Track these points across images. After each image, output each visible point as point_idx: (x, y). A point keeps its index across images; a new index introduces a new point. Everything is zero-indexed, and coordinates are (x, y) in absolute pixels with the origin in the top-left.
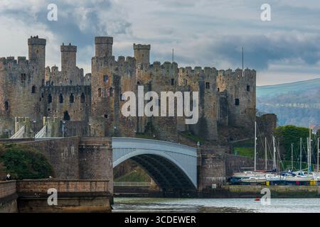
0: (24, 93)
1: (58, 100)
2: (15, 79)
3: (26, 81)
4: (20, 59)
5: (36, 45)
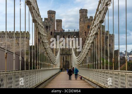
3: (48, 29)
4: (45, 19)
5: (51, 13)
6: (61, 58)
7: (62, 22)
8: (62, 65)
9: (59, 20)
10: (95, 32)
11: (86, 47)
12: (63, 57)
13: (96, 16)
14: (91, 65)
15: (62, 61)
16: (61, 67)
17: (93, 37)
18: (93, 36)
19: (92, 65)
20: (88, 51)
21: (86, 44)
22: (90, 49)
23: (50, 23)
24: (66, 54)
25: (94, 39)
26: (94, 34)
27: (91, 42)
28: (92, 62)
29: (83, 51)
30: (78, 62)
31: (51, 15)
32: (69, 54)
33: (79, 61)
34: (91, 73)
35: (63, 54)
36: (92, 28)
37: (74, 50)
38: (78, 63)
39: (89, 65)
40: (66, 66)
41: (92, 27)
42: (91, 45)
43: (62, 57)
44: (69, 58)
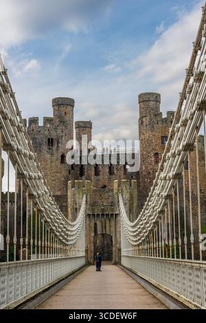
0: (51, 162)
1: (93, 173)
2: (40, 145)
3: (55, 148)
4: (47, 120)
5: (63, 105)
6: (90, 226)
7: (91, 128)
8: (92, 245)
9: (85, 123)
10: (183, 143)
11: (157, 191)
12: (96, 224)
13: (187, 90)
14: (173, 246)
15: (93, 235)
16: (89, 252)
17: (178, 159)
18: (179, 155)
19: (178, 246)
20: (165, 204)
21: (156, 182)
22: (168, 197)
23: (59, 131)
24: (103, 215)
25: (180, 164)
26: (181, 147)
27: (171, 174)
28: (177, 239)
29: (150, 203)
30: (135, 236)
31: (62, 108)
32: (112, 215)
33: (138, 235)
34: (175, 273)
35: (94, 215)
36: (173, 131)
37: (125, 204)
38: (136, 241)
39: (167, 246)
40: (103, 248)
41: (174, 127)
42: (173, 183)
43: (93, 225)
44: (110, 227)
